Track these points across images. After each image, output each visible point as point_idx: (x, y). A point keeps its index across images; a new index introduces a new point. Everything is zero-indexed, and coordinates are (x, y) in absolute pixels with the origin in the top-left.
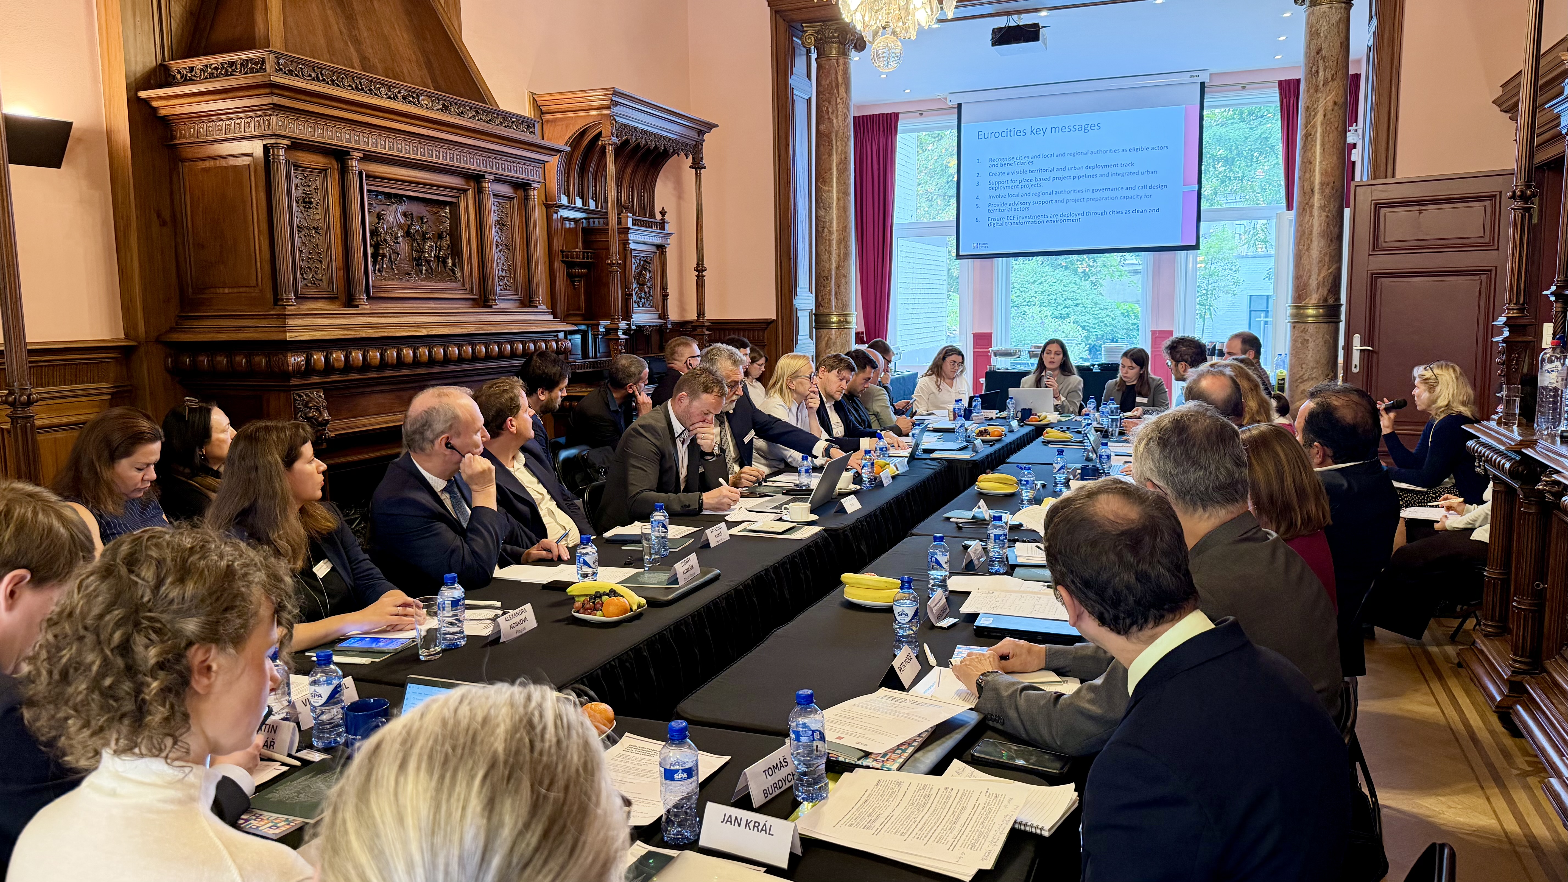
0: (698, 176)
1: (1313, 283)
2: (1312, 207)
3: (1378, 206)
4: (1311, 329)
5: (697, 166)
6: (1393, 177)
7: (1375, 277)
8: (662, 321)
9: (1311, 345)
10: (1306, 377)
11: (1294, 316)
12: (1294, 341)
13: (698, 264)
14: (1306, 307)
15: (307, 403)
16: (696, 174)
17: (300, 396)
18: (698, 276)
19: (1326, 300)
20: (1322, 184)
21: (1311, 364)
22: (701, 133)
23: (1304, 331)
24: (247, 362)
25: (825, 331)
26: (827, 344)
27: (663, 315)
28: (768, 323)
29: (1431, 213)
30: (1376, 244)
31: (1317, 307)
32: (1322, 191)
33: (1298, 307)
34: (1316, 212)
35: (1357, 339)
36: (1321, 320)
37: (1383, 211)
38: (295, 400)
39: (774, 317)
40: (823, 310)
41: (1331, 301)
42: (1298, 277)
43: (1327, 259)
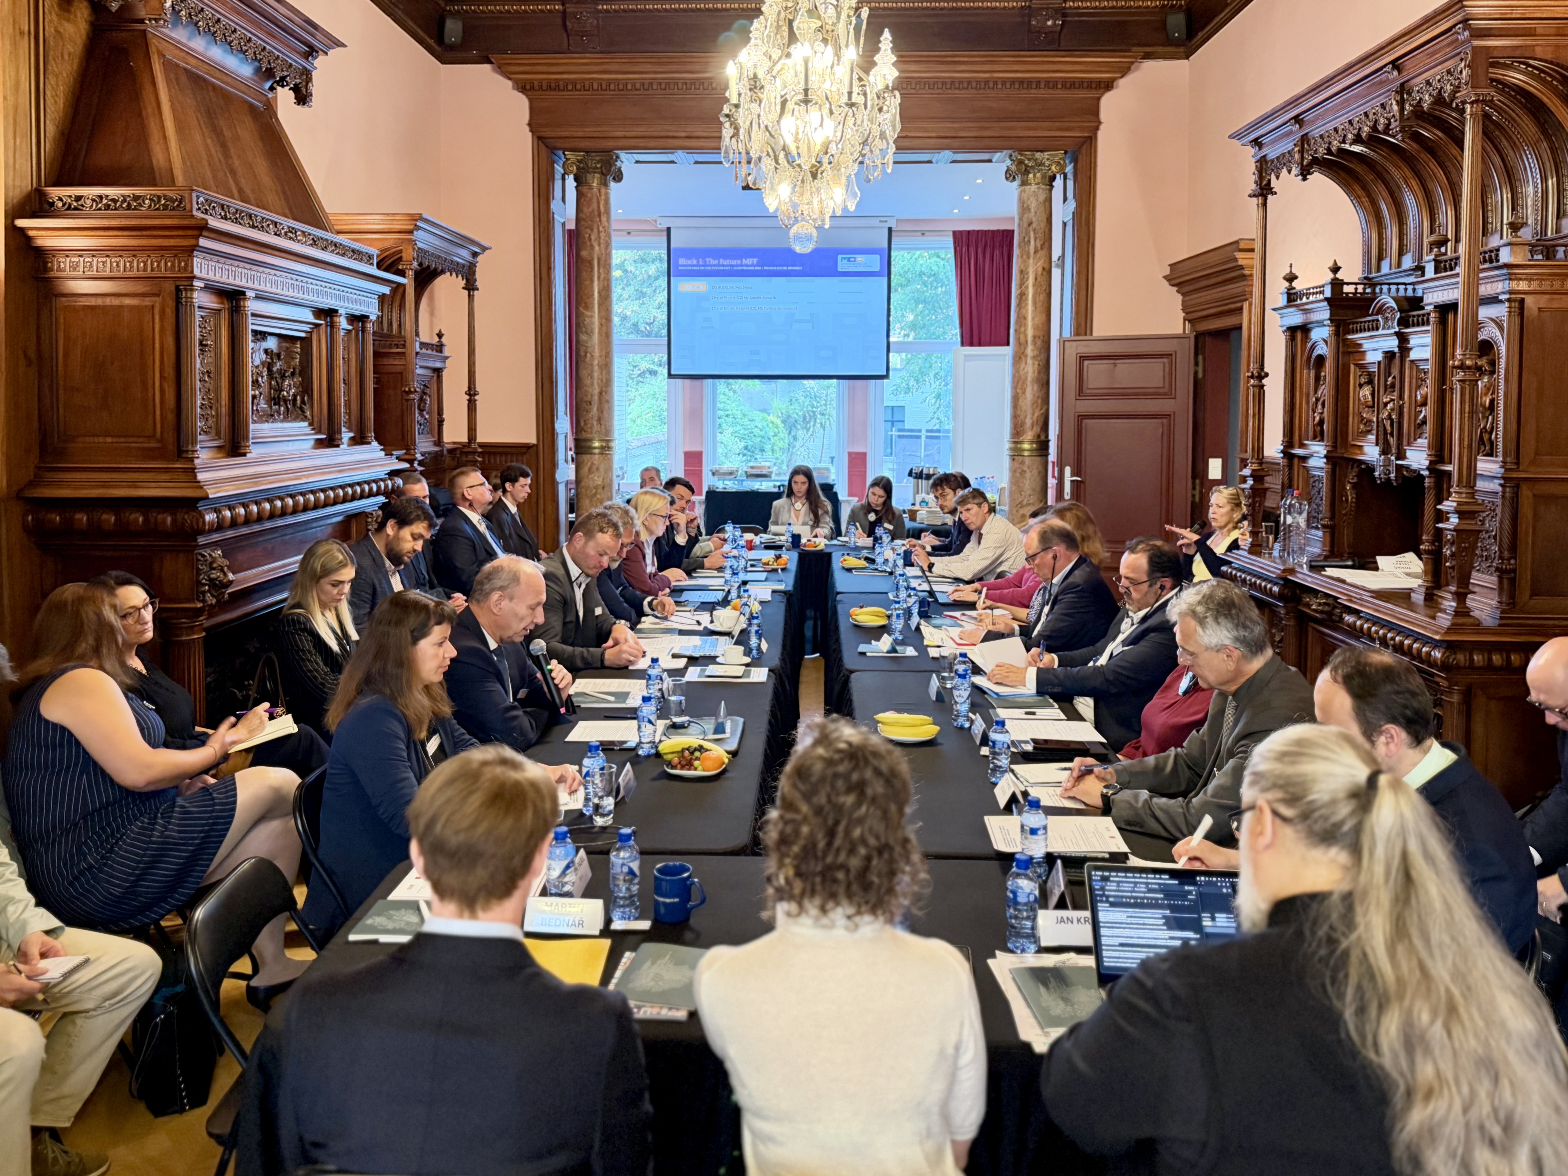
0: (471, 298)
1: (1028, 422)
2: (1026, 356)
3: (1082, 358)
4: (1027, 461)
5: (470, 287)
6: (1091, 334)
7: (1081, 418)
8: (437, 449)
9: (1028, 475)
10: (1025, 502)
11: (1011, 449)
12: (1013, 471)
13: (469, 388)
14: (1021, 443)
15: (211, 563)
16: (469, 295)
17: (204, 556)
18: (469, 401)
19: (1039, 436)
20: (1034, 337)
21: (1029, 492)
22: (475, 255)
23: (1022, 463)
24: (144, 521)
25: (588, 456)
26: (590, 469)
27: (439, 442)
28: (527, 447)
29: (1123, 366)
30: (1081, 392)
31: (1032, 442)
32: (1034, 343)
33: (1015, 442)
34: (1029, 361)
35: (1068, 470)
36: (1035, 453)
37: (1086, 363)
38: (198, 560)
39: (533, 440)
40: (584, 435)
41: (1043, 438)
42: (1015, 416)
43: (1039, 401)
